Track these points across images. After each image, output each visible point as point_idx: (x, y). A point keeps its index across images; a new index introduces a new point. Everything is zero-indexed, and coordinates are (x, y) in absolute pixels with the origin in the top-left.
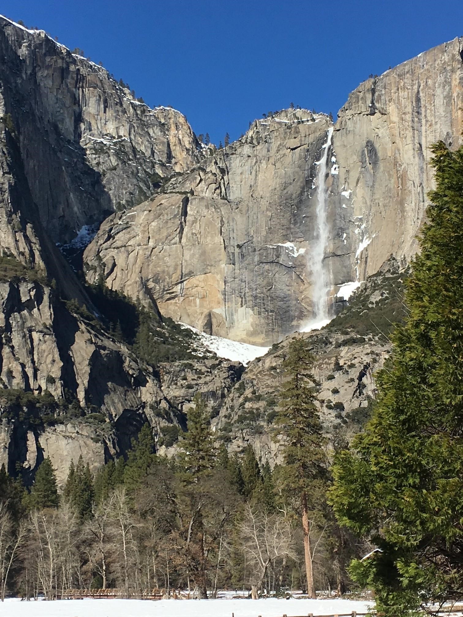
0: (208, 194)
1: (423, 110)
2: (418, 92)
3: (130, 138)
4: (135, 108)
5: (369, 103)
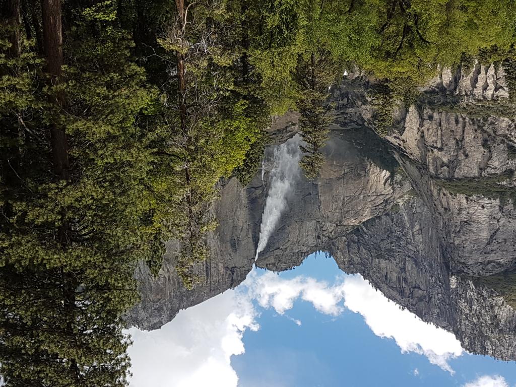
0: (328, 224)
1: (205, 269)
2: (207, 280)
3: (372, 257)
4: (369, 274)
5: (235, 274)
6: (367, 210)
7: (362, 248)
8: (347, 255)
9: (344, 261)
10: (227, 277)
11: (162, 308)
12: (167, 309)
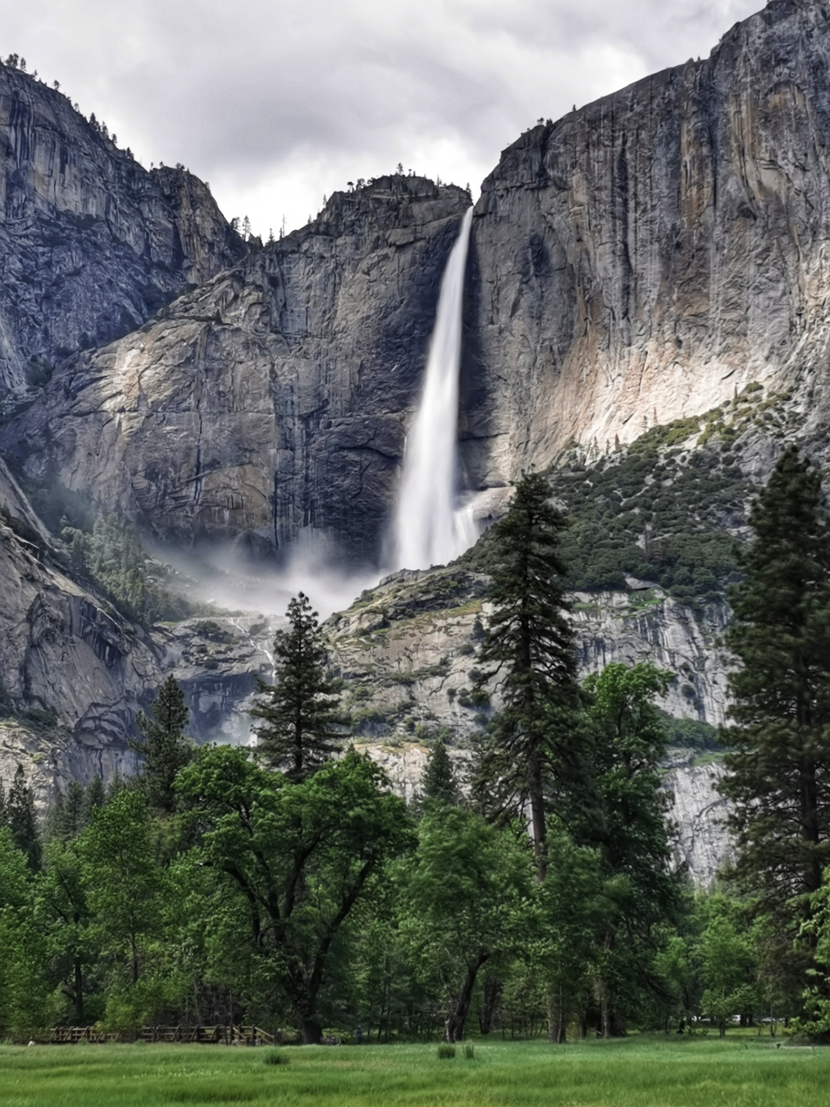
0: (246, 324)
1: (631, 183)
2: (623, 151)
3: (107, 220)
4: (117, 166)
5: (536, 168)
6: (125, 368)
7: (138, 249)
8: (184, 226)
9: (194, 207)
10: (561, 159)
11: (765, 64)
12: (746, 60)
